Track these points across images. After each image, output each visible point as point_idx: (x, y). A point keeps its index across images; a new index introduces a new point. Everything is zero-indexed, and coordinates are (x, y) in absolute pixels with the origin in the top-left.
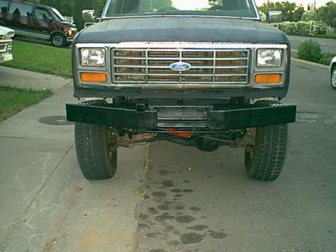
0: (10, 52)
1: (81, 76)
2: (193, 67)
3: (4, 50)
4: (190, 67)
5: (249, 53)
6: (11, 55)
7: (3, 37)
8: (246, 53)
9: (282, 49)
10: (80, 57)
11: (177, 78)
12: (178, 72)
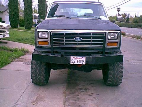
0: (8, 34)
1: (38, 43)
2: (83, 39)
3: (6, 33)
4: (82, 39)
5: (105, 34)
6: (9, 35)
7: (5, 28)
8: (104, 34)
9: (118, 33)
10: (38, 35)
11: (76, 44)
12: (77, 41)
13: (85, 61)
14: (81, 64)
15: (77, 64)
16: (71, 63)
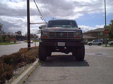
4: (63, 35)
8: (74, 32)
10: (43, 33)
11: (61, 37)
12: (61, 36)
13: (65, 44)
14: (63, 46)
15: (61, 46)
16: (58, 45)
